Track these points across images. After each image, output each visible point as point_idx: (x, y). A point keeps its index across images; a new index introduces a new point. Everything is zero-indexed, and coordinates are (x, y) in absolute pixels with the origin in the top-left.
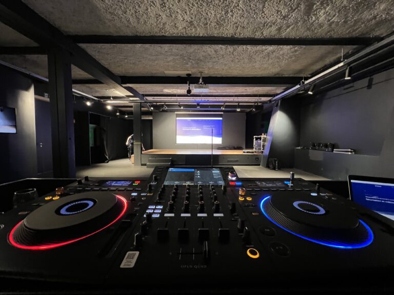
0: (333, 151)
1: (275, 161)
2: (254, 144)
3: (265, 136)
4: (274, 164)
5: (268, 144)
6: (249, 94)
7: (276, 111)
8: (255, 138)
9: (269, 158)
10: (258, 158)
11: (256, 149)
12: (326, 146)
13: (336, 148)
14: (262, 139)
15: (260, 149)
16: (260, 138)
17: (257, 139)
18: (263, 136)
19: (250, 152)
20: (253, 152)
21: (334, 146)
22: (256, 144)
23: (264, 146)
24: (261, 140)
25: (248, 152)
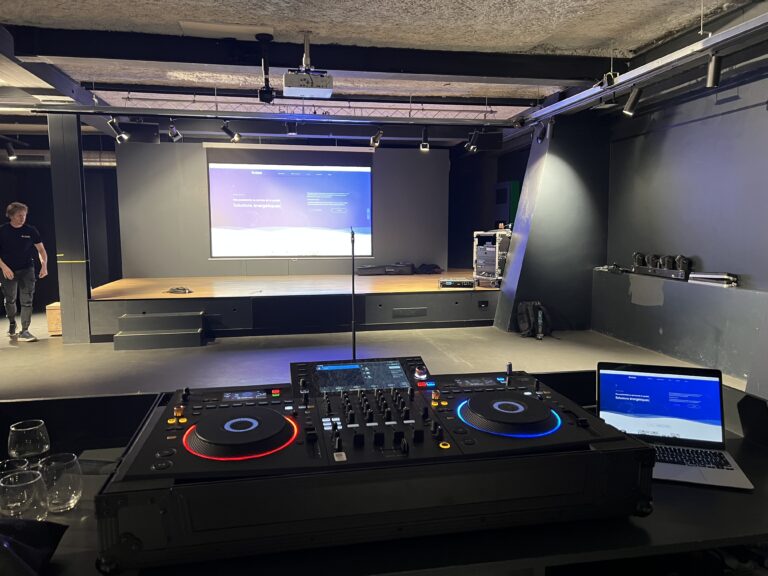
0: (687, 278)
1: (536, 309)
2: (475, 258)
3: (507, 233)
4: (532, 319)
5: (515, 258)
6: (458, 94)
7: (539, 155)
8: (478, 237)
9: (517, 301)
10: (486, 303)
11: (479, 273)
12: (673, 265)
13: (695, 272)
14: (499, 239)
15: (494, 274)
16: (493, 239)
17: (483, 241)
18: (500, 233)
19: (461, 285)
20: (470, 285)
21: (691, 265)
22: (479, 257)
23: (503, 263)
24: (494, 243)
25: (455, 285)
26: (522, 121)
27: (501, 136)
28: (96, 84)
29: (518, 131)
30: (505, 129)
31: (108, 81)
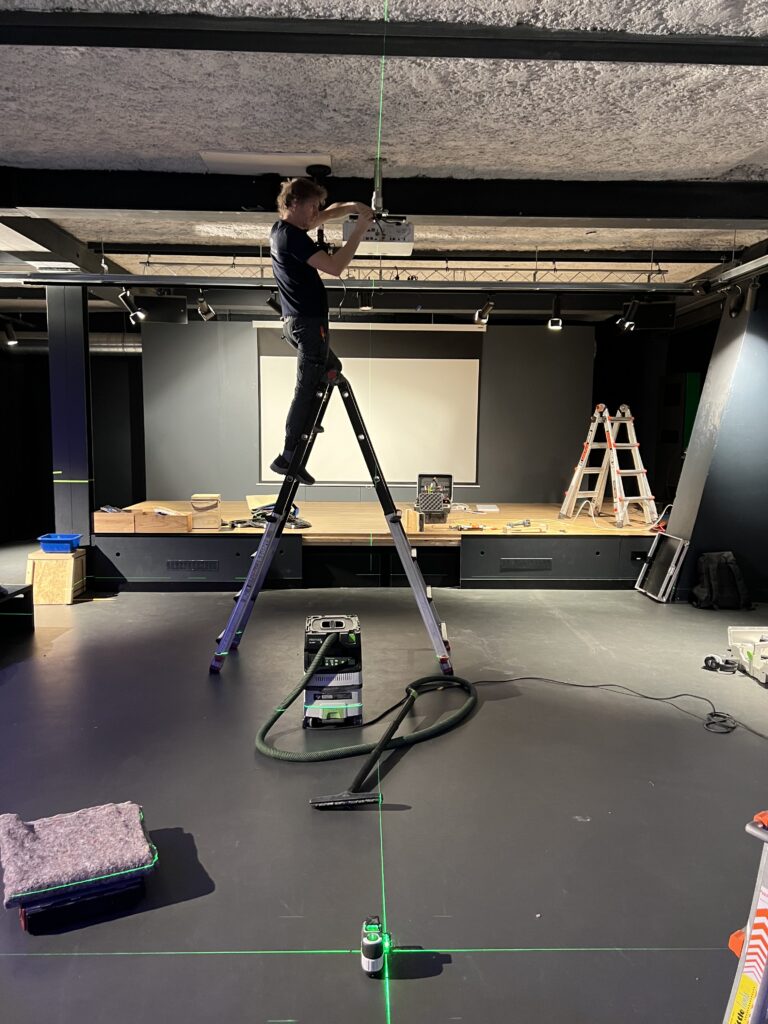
10: (643, 555)
26: (706, 283)
27: (673, 306)
28: (106, 244)
29: (701, 298)
30: (680, 297)
31: (122, 240)
